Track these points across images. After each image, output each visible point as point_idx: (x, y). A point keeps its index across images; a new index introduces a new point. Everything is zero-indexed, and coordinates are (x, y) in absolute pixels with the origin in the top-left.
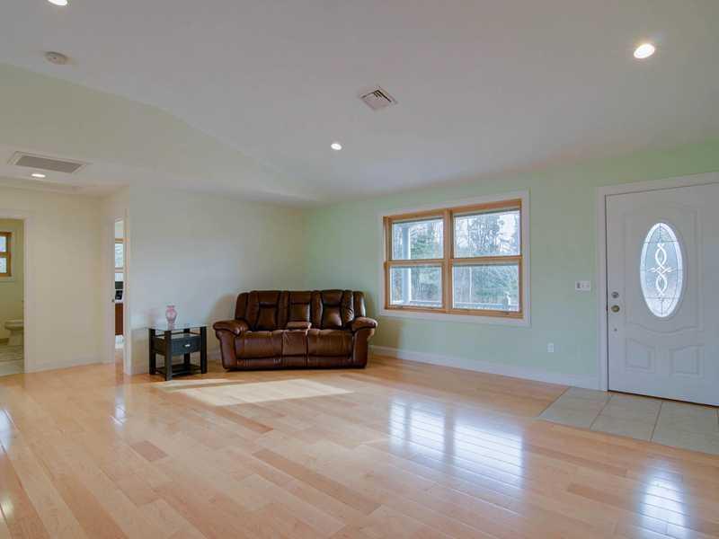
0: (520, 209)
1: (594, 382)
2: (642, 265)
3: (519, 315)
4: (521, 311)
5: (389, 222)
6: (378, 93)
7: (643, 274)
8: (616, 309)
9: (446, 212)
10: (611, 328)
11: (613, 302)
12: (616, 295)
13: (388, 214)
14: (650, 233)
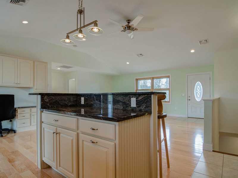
0: (169, 78)
1: (185, 116)
2: (195, 90)
3: (169, 102)
4: (169, 101)
5: (137, 80)
6: (141, 54)
7: (195, 92)
8: (190, 100)
9: (152, 78)
10: (189, 104)
11: (189, 98)
12: (189, 97)
13: (137, 78)
14: (196, 84)
